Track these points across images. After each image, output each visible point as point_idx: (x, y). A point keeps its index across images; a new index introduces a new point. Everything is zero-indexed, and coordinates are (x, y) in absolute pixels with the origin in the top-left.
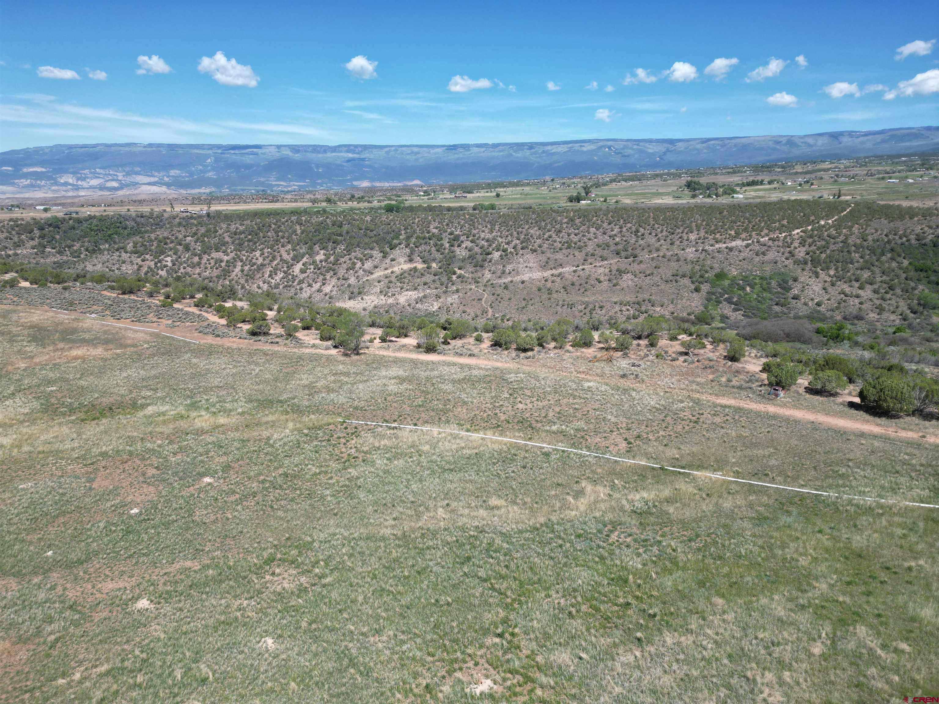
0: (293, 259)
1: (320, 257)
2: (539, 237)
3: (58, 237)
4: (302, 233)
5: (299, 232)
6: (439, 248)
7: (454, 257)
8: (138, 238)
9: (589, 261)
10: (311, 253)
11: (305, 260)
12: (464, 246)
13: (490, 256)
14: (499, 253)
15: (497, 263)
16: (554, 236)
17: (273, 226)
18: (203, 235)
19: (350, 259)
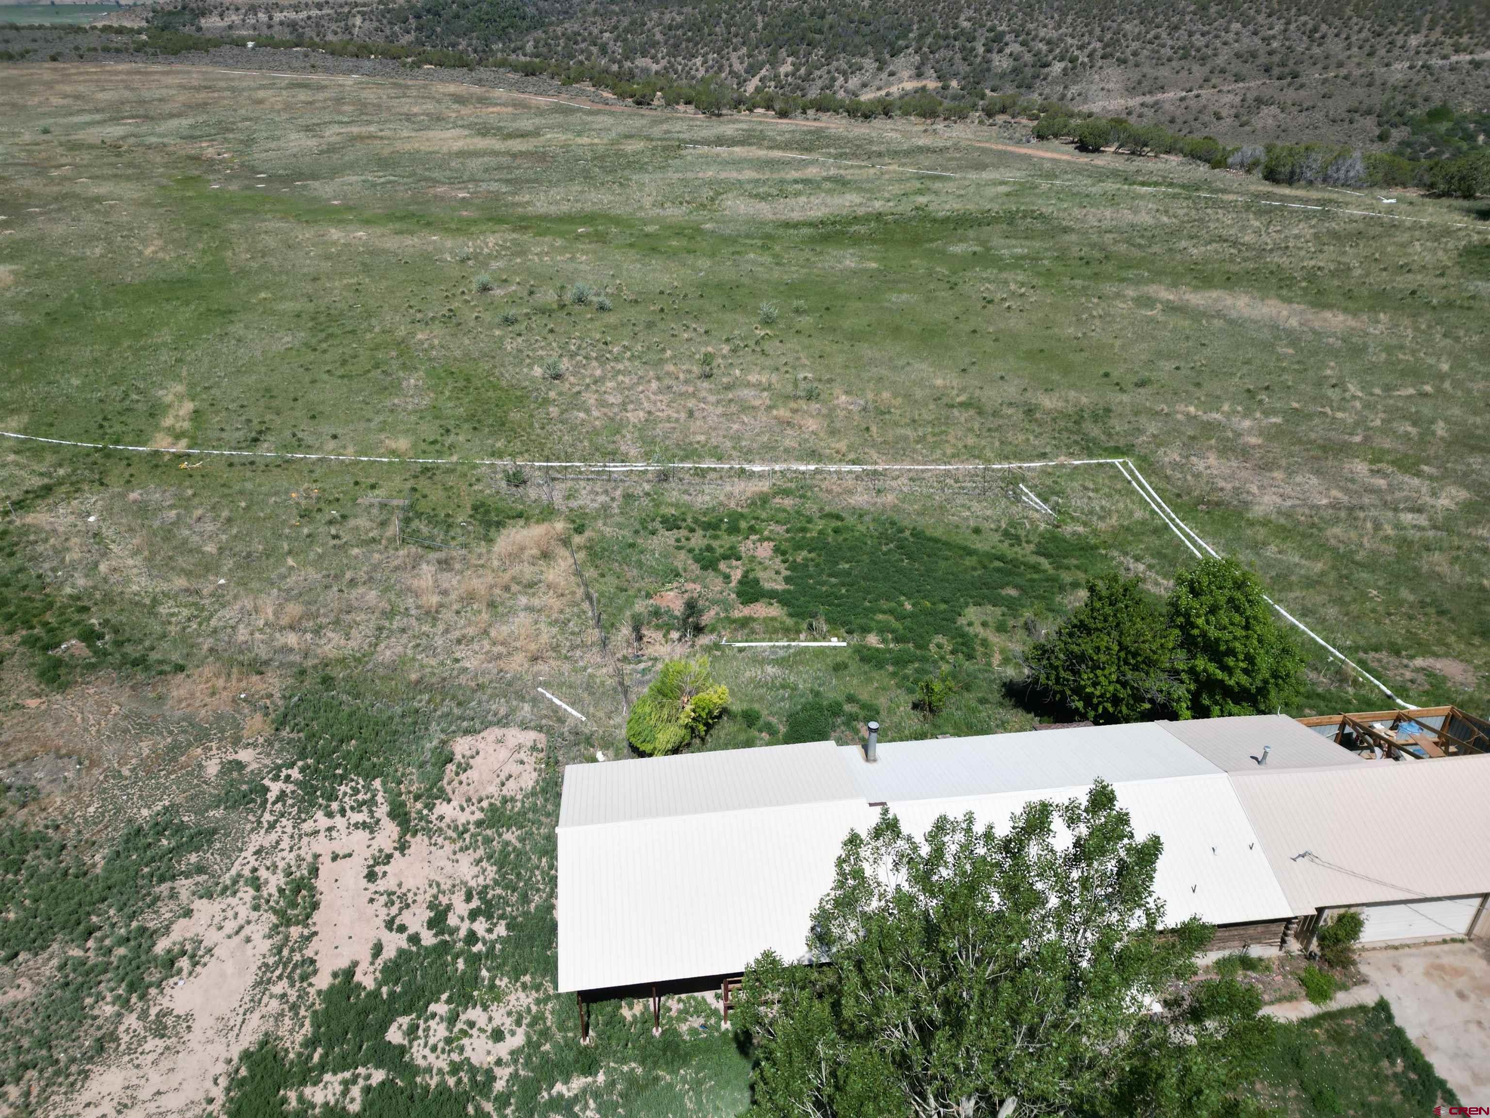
0: (747, 72)
1: (786, 68)
2: (1137, 38)
3: (439, 29)
4: (764, 29)
5: (760, 26)
6: (968, 54)
7: (989, 70)
8: (539, 34)
9: (1214, 81)
10: (774, 62)
11: (763, 72)
12: (1008, 51)
13: (1046, 70)
14: (1062, 65)
15: (1055, 82)
16: (1164, 35)
17: (724, 16)
18: (626, 31)
19: (829, 72)
